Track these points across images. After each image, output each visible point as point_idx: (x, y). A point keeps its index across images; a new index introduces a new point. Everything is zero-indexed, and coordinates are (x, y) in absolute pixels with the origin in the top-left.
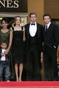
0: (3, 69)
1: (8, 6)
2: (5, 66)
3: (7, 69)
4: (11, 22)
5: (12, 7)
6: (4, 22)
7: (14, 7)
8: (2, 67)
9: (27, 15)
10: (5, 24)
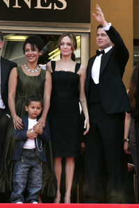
0: (27, 169)
1: (39, 6)
2: (34, 163)
3: (37, 171)
4: (45, 47)
5: (50, 7)
6: (28, 46)
7: (56, 7)
8: (25, 166)
9: (88, 29)
10: (31, 52)
